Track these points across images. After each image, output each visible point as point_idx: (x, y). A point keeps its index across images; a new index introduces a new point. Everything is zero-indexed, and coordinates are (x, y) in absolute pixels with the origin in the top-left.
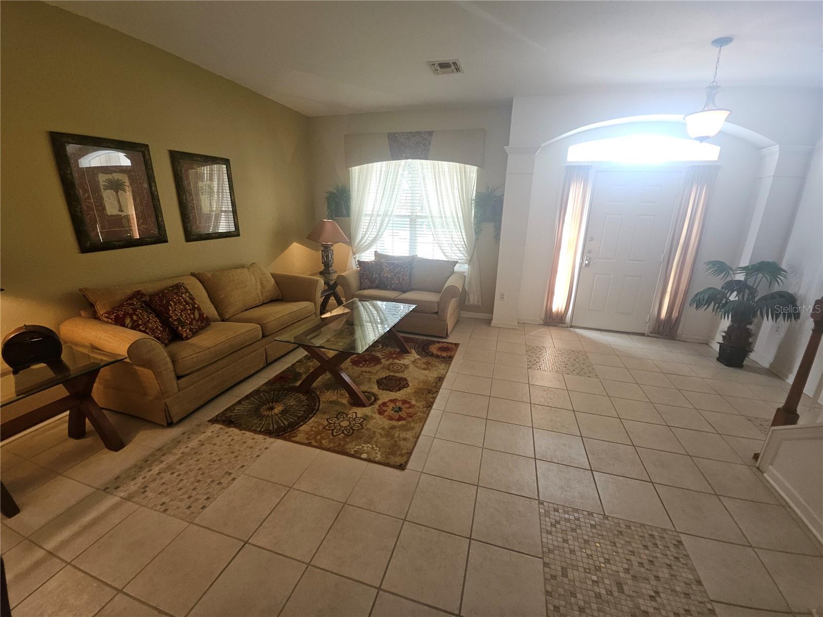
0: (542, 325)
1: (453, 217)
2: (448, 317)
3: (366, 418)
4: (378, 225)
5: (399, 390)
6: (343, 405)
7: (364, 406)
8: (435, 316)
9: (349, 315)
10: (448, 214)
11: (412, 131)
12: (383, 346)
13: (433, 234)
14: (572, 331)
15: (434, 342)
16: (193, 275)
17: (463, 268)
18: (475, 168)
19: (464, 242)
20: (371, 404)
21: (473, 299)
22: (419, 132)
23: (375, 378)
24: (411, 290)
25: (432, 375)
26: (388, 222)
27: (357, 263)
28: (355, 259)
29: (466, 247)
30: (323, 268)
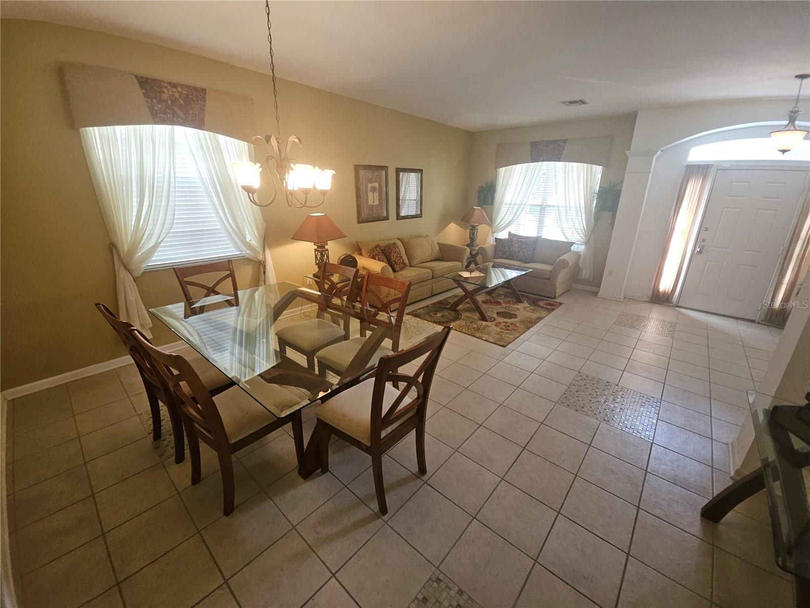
0: (648, 302)
1: (576, 207)
2: (558, 283)
3: (487, 326)
4: (514, 212)
5: (510, 318)
6: (475, 319)
7: (487, 321)
8: (548, 281)
9: (483, 278)
10: (573, 204)
11: (550, 140)
12: (505, 297)
13: (557, 220)
14: (676, 310)
15: (543, 300)
16: (399, 239)
17: (579, 248)
18: (600, 168)
19: (583, 227)
20: (492, 321)
21: (586, 274)
22: (556, 140)
23: (496, 311)
24: (534, 262)
25: (535, 315)
26: (522, 210)
27: (494, 240)
28: (493, 237)
29: (585, 232)
30: (469, 241)
